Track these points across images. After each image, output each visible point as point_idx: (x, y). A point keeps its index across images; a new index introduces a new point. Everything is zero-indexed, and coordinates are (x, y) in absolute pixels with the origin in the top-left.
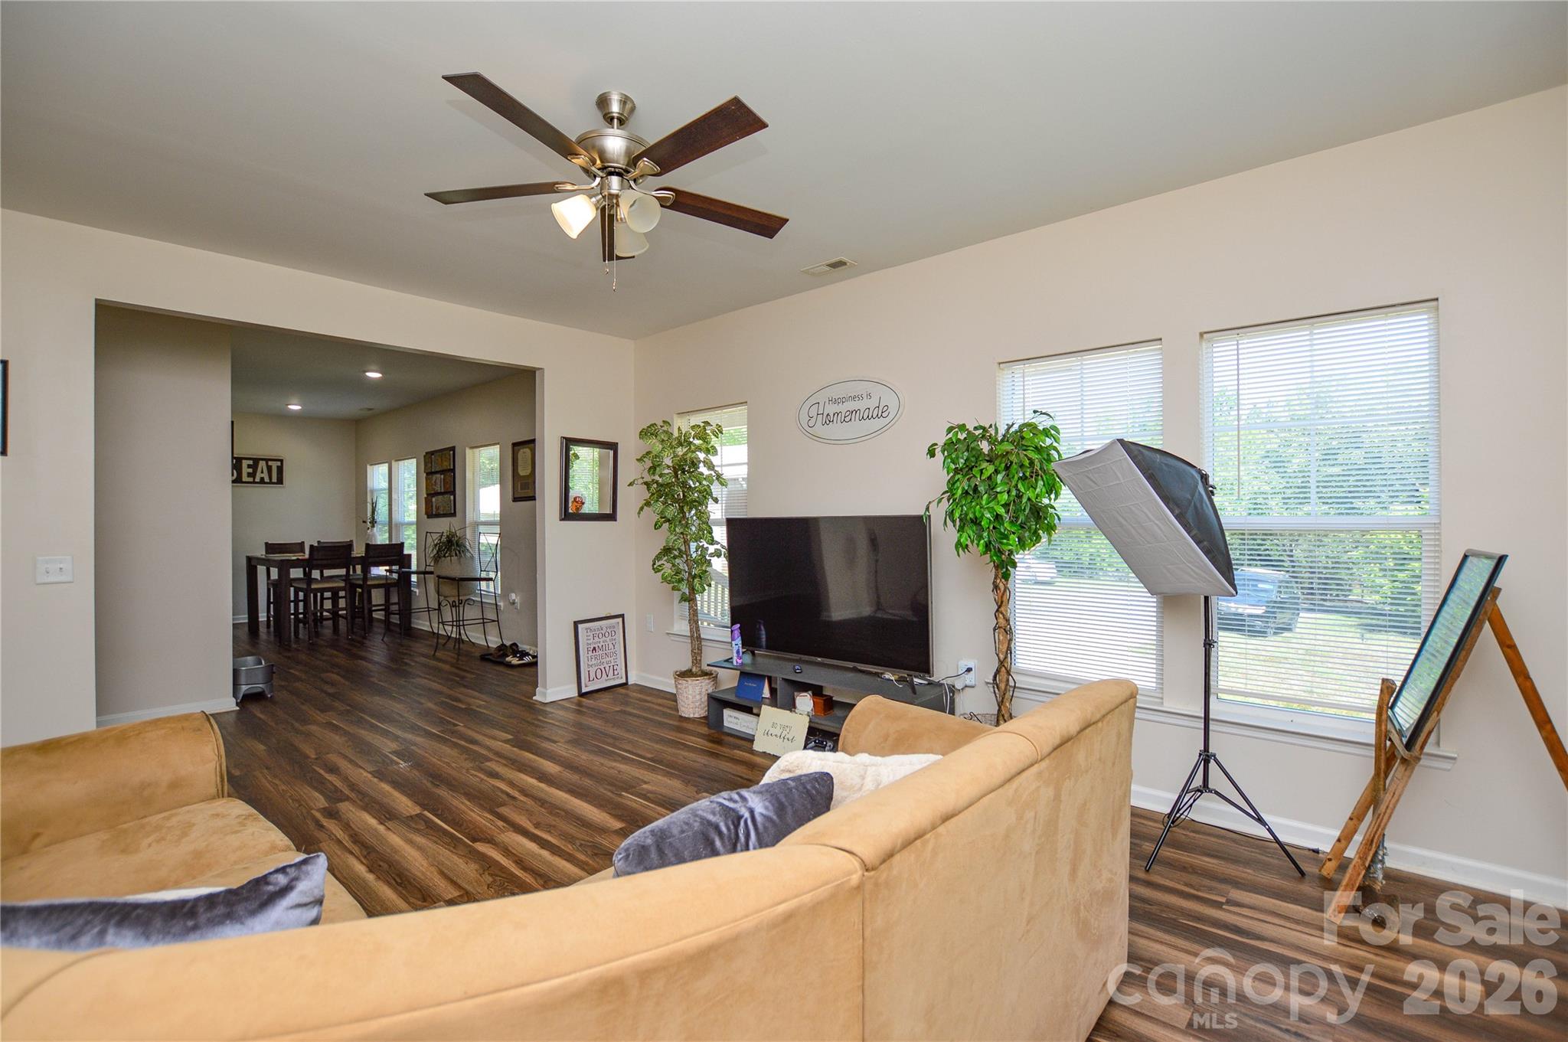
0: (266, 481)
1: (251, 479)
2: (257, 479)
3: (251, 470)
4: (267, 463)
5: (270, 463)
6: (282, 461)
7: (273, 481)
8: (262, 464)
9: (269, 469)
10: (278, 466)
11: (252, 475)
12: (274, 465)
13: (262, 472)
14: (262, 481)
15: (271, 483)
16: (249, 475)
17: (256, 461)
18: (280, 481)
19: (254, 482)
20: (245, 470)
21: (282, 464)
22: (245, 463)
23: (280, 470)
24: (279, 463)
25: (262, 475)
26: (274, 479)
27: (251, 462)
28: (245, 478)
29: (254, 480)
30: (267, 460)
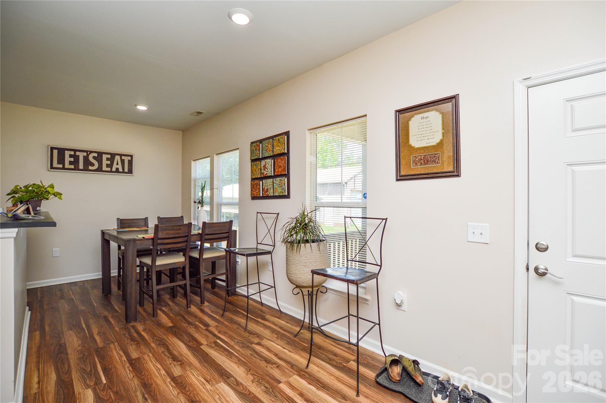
0: (120, 171)
1: (109, 169)
2: (114, 169)
3: (109, 162)
4: (121, 158)
5: (123, 158)
6: (131, 156)
7: (125, 171)
8: (117, 158)
9: (123, 162)
10: (128, 160)
11: (110, 166)
12: (126, 159)
13: (117, 164)
14: (117, 171)
15: (123, 172)
16: (108, 166)
17: (113, 155)
18: (130, 171)
19: (111, 171)
20: (105, 162)
21: (132, 158)
22: (105, 157)
23: (130, 163)
24: (130, 158)
25: (117, 166)
26: (126, 170)
27: (109, 156)
28: (104, 168)
29: (111, 169)
30: (121, 155)
